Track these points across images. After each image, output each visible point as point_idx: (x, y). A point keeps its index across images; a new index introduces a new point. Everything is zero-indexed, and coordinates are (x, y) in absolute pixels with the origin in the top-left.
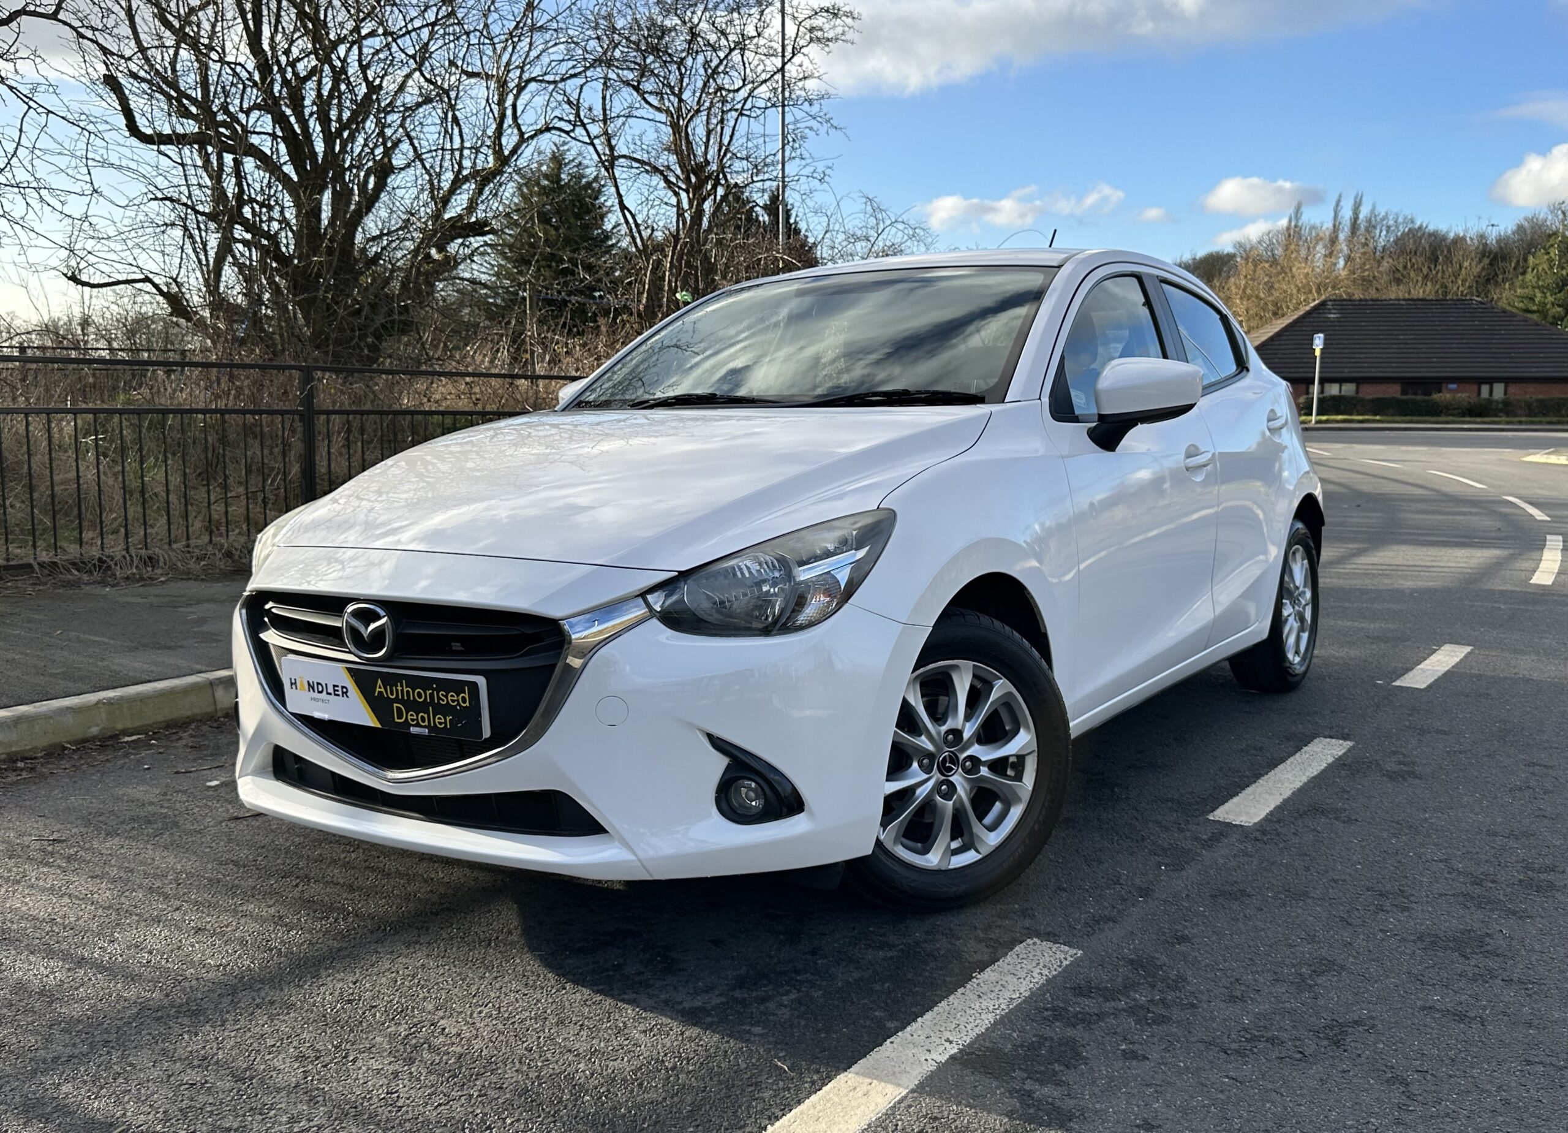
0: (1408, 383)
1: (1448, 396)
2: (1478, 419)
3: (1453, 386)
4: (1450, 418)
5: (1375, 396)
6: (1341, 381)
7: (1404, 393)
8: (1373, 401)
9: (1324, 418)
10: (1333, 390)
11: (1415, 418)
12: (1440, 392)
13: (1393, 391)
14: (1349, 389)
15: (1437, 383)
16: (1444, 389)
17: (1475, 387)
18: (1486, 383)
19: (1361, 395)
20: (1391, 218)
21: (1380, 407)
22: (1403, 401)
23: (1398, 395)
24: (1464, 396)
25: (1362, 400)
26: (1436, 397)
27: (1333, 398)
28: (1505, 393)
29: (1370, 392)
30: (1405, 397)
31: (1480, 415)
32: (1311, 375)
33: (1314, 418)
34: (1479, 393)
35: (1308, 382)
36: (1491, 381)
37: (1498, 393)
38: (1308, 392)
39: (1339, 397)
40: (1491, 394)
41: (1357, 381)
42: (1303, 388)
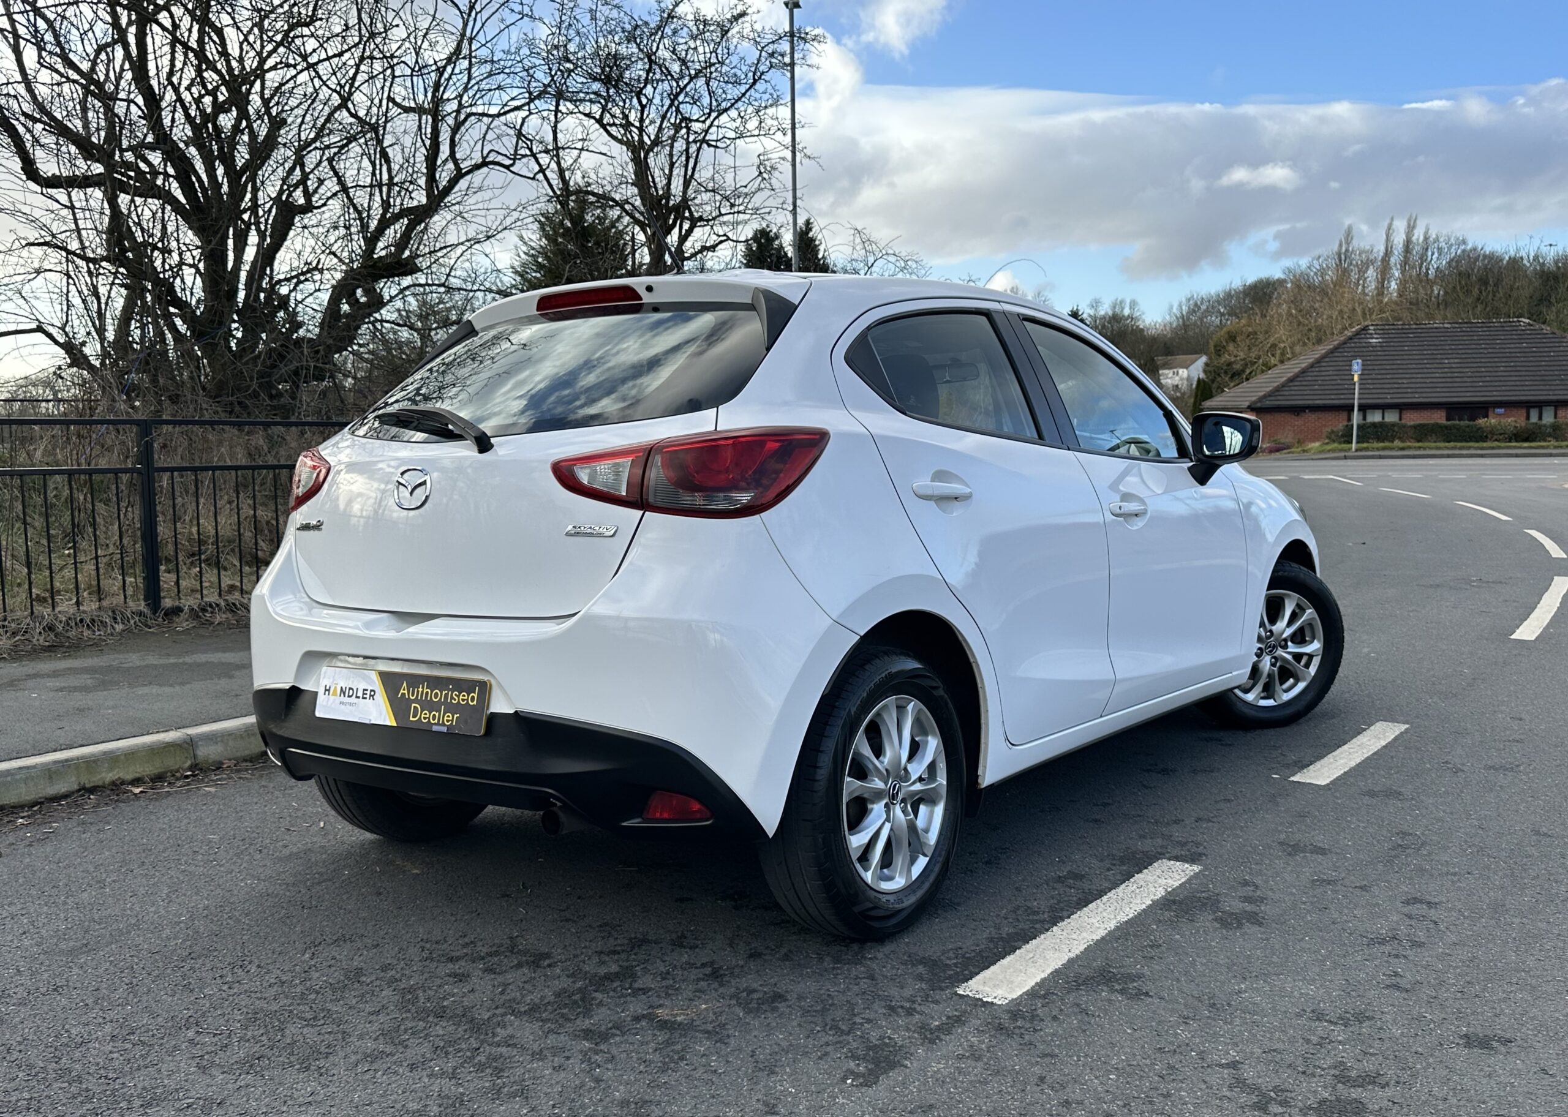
0: (1453, 409)
1: (1493, 421)
2: (1526, 444)
3: (1501, 411)
4: (1496, 444)
5: (1418, 422)
6: (1384, 407)
7: (1448, 419)
8: (1415, 427)
9: (1365, 445)
10: (1375, 417)
11: (1459, 444)
12: (1487, 416)
13: (1439, 418)
14: (1391, 417)
15: (1482, 408)
16: (1490, 413)
17: (1524, 412)
18: (1534, 407)
19: (1403, 421)
20: (1441, 240)
21: (1422, 433)
22: (1446, 427)
23: (1442, 421)
24: (1513, 420)
25: (1404, 426)
26: (1481, 422)
27: (1374, 425)
28: (1555, 417)
29: (1413, 419)
30: (1449, 423)
31: (1526, 440)
32: (1351, 401)
33: (1354, 445)
34: (1528, 418)
35: (1349, 409)
36: (1540, 405)
37: (1548, 418)
38: (1349, 419)
39: (1381, 425)
40: (1540, 418)
41: (1401, 407)
42: (1345, 415)
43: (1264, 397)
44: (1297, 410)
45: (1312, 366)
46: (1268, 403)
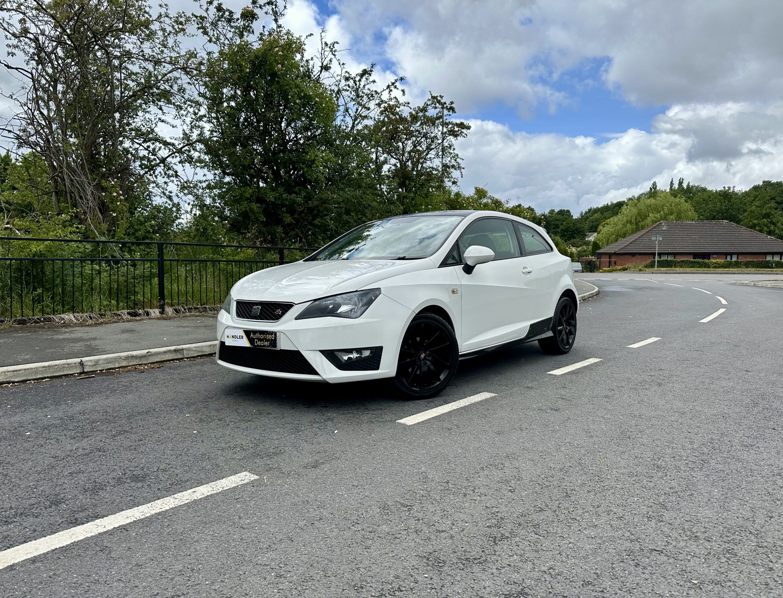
0: (696, 255)
1: (712, 260)
2: (725, 269)
3: (714, 256)
4: (713, 269)
5: (681, 260)
6: (668, 254)
8: (680, 262)
9: (660, 269)
10: (664, 258)
11: (698, 269)
12: (709, 258)
13: (690, 258)
14: (670, 258)
15: (708, 255)
16: (711, 257)
17: (725, 257)
18: (729, 255)
19: (675, 260)
21: (683, 264)
22: (693, 262)
23: (692, 260)
24: (720, 260)
25: (676, 262)
26: (708, 260)
27: (664, 261)
28: (737, 259)
29: (679, 259)
30: (694, 260)
32: (654, 252)
33: (656, 268)
34: (726, 258)
35: (654, 254)
36: (731, 254)
37: (734, 259)
38: (654, 258)
39: (667, 261)
40: (731, 259)
41: (675, 254)
42: (652, 256)
43: (621, 249)
44: (633, 254)
45: (639, 238)
46: (622, 252)
